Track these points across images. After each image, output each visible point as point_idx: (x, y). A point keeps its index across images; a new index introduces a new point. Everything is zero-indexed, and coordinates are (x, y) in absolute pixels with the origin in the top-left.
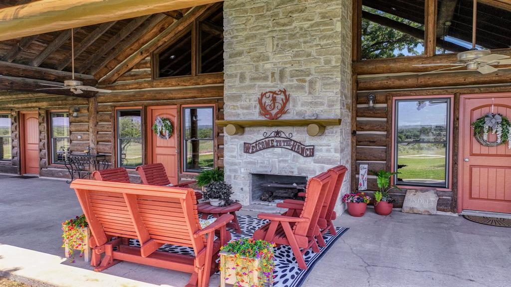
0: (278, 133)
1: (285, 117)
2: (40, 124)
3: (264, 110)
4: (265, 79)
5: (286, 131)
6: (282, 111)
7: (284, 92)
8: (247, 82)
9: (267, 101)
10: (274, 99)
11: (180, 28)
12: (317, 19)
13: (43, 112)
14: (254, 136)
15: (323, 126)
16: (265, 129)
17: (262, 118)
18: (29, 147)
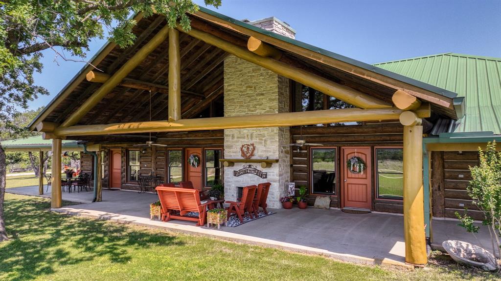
0: (250, 166)
1: (253, 158)
2: (122, 157)
3: (243, 154)
4: (244, 138)
5: (254, 165)
6: (252, 155)
7: (253, 145)
8: (235, 139)
9: (245, 149)
10: (248, 148)
11: (204, 105)
12: (268, 109)
13: (124, 150)
14: (239, 167)
15: (269, 163)
16: (244, 164)
17: (242, 158)
18: (114, 171)
